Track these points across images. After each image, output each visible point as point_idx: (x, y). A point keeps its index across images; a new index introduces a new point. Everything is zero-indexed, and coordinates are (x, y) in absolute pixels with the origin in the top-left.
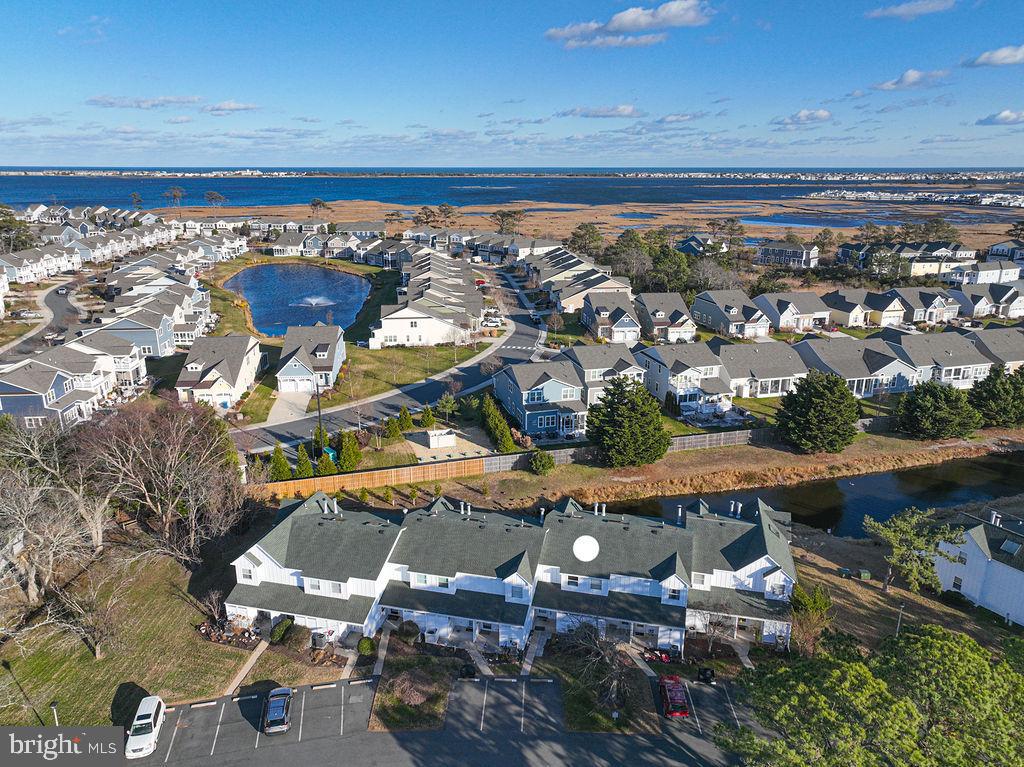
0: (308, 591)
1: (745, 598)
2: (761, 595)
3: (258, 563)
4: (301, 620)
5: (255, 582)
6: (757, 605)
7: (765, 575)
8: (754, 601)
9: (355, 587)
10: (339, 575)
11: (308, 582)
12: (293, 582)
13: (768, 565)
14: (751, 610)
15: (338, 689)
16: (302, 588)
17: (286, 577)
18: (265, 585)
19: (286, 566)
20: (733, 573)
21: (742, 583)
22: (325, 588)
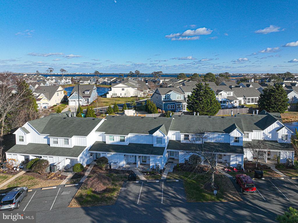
0: (52, 145)
1: (270, 143)
2: (276, 142)
3: (28, 132)
4: (44, 158)
5: (26, 142)
6: (277, 145)
7: (277, 131)
8: (274, 144)
9: (75, 141)
10: (68, 135)
11: (52, 140)
12: (45, 142)
13: (278, 126)
14: (273, 147)
15: (57, 189)
16: (49, 145)
17: (41, 139)
18: (30, 144)
19: (43, 133)
20: (262, 132)
21: (267, 136)
22: (60, 143)
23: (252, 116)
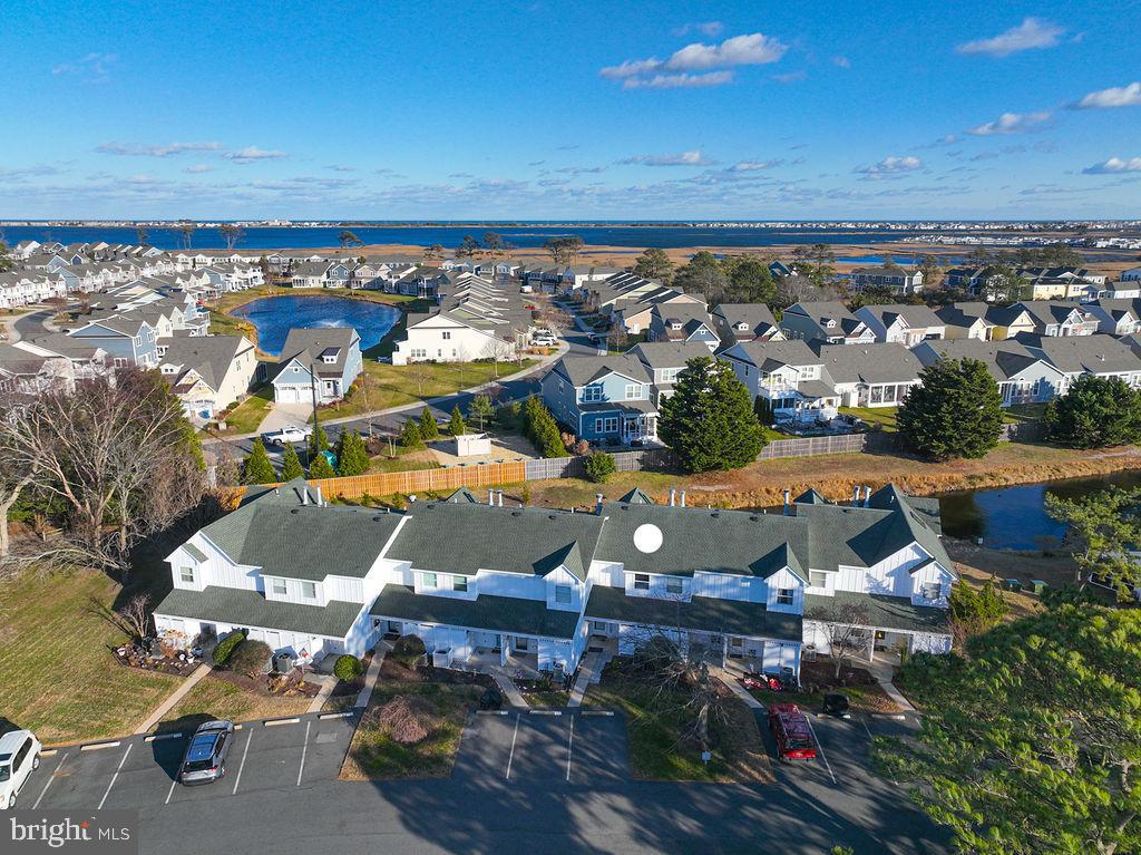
0: (271, 596)
1: (884, 605)
2: (905, 601)
3: (202, 558)
4: (256, 634)
5: (199, 585)
6: (904, 614)
7: (912, 571)
8: (897, 608)
9: (333, 589)
10: (312, 571)
11: (270, 582)
12: (250, 585)
13: (917, 557)
14: (893, 619)
15: (302, 725)
16: (263, 594)
17: (240, 578)
18: (211, 589)
19: (242, 562)
20: (866, 570)
21: (879, 585)
22: (293, 591)
23: (845, 511)
